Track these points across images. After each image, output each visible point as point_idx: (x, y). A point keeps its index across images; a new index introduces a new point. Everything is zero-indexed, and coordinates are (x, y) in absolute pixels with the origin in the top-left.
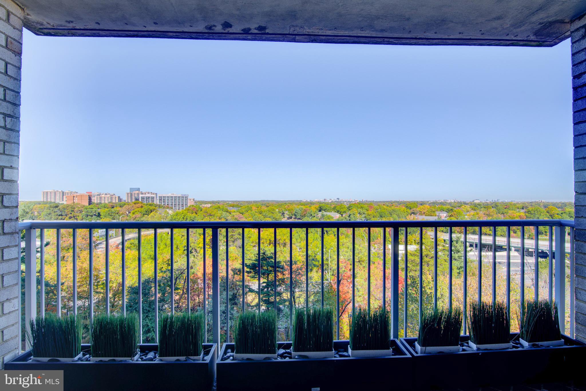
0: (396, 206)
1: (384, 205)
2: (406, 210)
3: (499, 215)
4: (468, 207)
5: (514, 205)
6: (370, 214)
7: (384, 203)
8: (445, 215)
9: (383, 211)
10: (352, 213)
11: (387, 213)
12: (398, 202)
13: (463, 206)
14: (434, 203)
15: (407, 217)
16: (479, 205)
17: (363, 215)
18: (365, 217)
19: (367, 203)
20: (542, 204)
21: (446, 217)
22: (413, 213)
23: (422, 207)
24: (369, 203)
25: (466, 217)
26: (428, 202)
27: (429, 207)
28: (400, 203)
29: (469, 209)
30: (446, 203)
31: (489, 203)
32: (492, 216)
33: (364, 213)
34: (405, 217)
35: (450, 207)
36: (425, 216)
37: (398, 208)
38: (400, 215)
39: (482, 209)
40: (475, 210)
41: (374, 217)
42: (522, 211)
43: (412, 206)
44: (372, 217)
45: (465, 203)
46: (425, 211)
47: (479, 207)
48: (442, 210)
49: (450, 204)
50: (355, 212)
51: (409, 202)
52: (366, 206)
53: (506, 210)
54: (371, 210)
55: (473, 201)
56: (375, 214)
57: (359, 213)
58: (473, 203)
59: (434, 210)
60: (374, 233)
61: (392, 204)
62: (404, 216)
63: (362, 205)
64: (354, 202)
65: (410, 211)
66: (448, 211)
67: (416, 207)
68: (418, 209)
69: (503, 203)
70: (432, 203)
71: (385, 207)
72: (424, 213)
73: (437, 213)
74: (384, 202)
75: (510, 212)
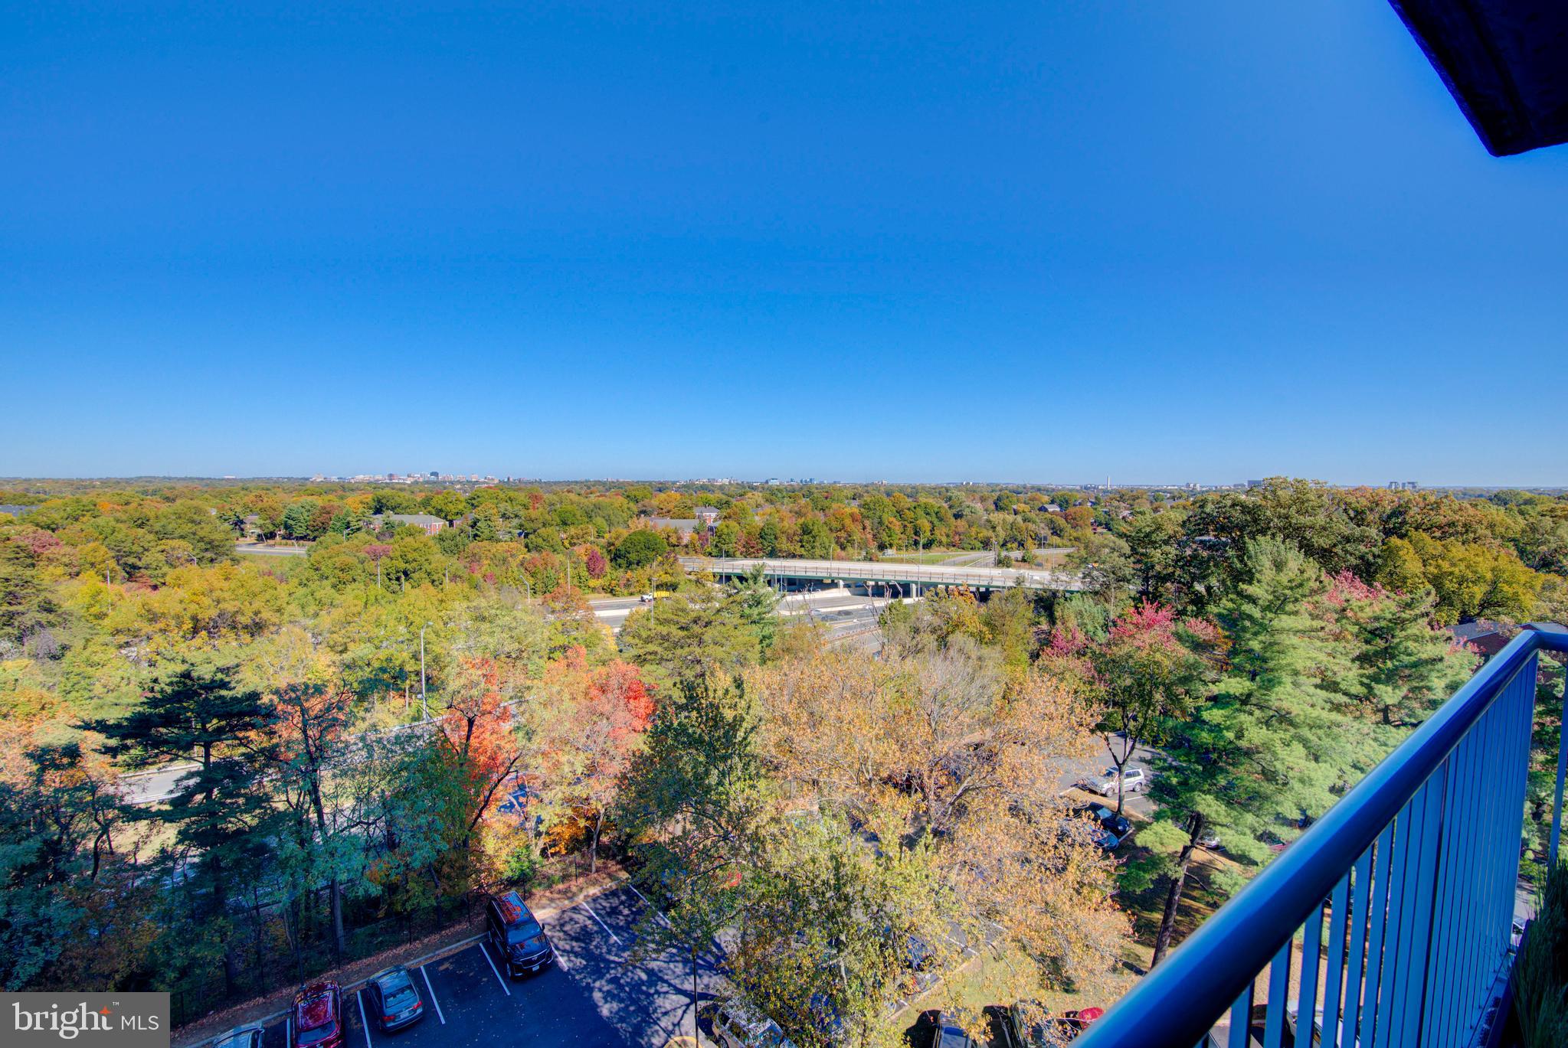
0: (601, 496)
1: (569, 492)
2: (626, 506)
3: (816, 512)
4: (758, 497)
5: (840, 490)
6: (533, 517)
7: (569, 486)
8: (713, 515)
9: (569, 508)
10: (481, 517)
11: (578, 514)
12: (604, 484)
13: (750, 495)
14: (688, 487)
15: (629, 523)
16: (779, 491)
17: (515, 522)
18: (521, 526)
19: (522, 486)
20: (882, 489)
21: (715, 520)
22: (644, 512)
23: (662, 496)
24: (529, 486)
25: (757, 518)
26: (674, 483)
27: (678, 496)
28: (608, 487)
29: (761, 501)
30: (713, 485)
31: (797, 488)
32: (805, 515)
33: (516, 516)
34: (625, 522)
35: (724, 497)
36: (672, 518)
37: (607, 500)
38: (612, 517)
39: (786, 500)
40: (772, 502)
41: (544, 525)
42: (855, 504)
43: (639, 494)
44: (540, 525)
45: (753, 488)
46: (670, 506)
47: (780, 495)
48: (707, 504)
49: (721, 488)
50: (491, 511)
51: (631, 484)
52: (522, 497)
53: (827, 503)
54: (537, 505)
55: (767, 482)
56: (547, 517)
57: (504, 516)
58: (766, 486)
59: (689, 503)
60: (549, 568)
61: (589, 488)
62: (621, 520)
63: (512, 494)
64: (484, 483)
65: (635, 508)
66: (720, 505)
67: (649, 496)
68: (655, 502)
69: (820, 487)
70: (684, 486)
71: (572, 496)
72: (669, 512)
73: (696, 511)
74: (568, 483)
75: (835, 506)
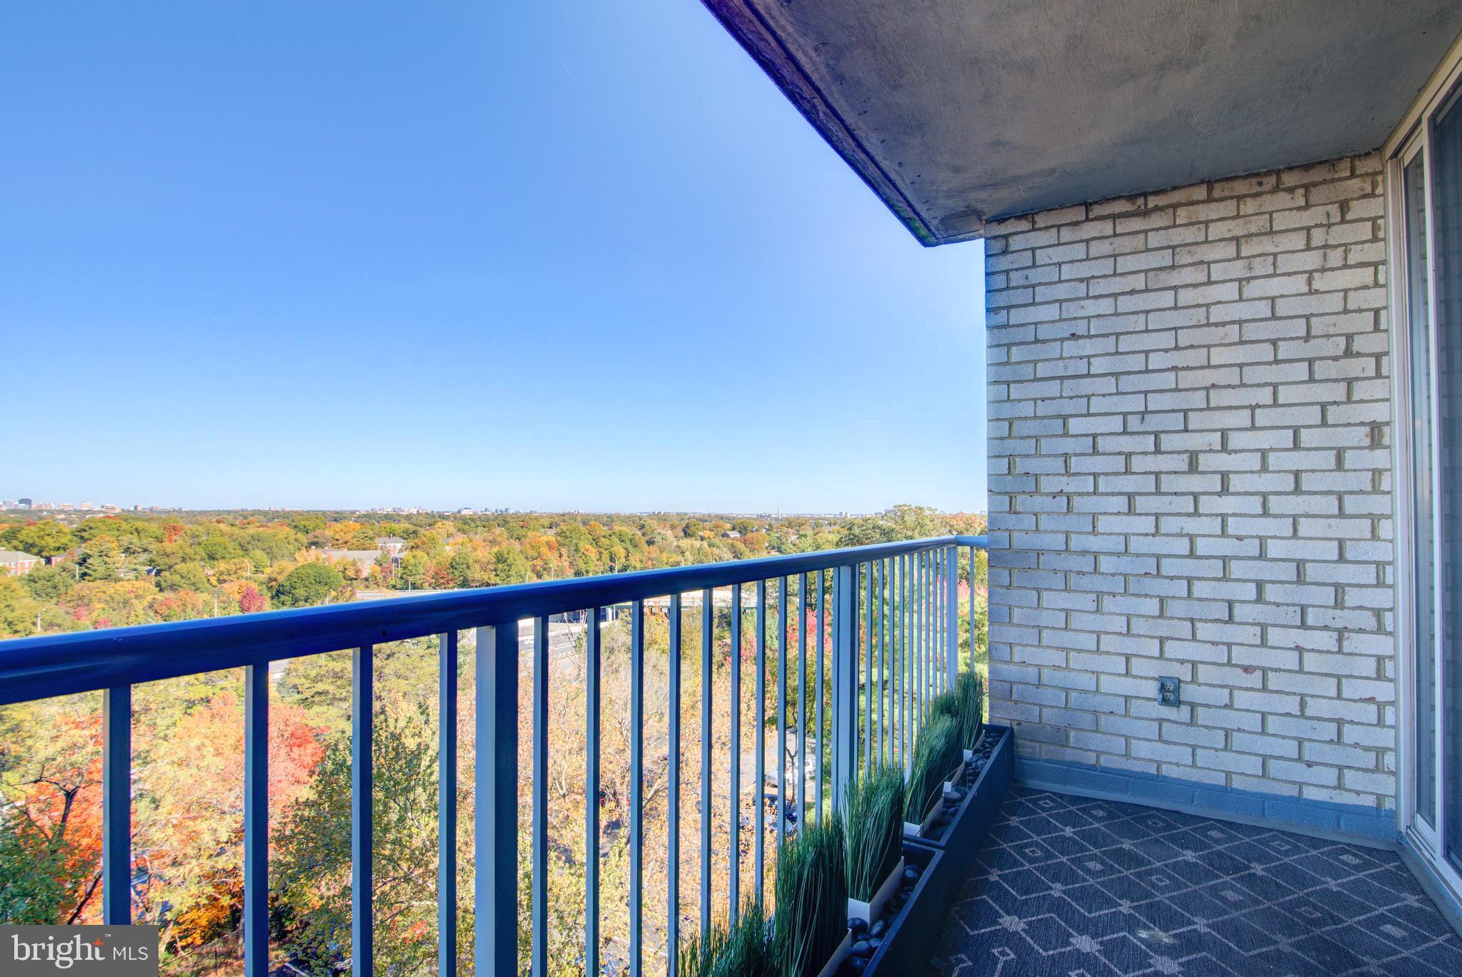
0: (261, 526)
1: (218, 522)
2: (293, 537)
3: (512, 541)
4: (450, 526)
5: (537, 519)
6: (169, 551)
7: (220, 517)
8: (399, 546)
9: (219, 540)
10: (95, 552)
11: (231, 546)
12: (265, 514)
13: (439, 524)
14: (368, 518)
15: (297, 555)
16: (473, 520)
17: (144, 557)
18: (151, 561)
19: (155, 515)
20: (579, 518)
21: (401, 551)
22: (316, 544)
23: (338, 526)
24: (164, 516)
25: (447, 548)
26: (353, 512)
27: (358, 526)
28: (271, 516)
29: (452, 530)
30: (398, 515)
31: (491, 517)
32: (499, 544)
33: (145, 550)
34: (292, 555)
35: (410, 526)
36: (349, 549)
37: (269, 531)
38: (275, 550)
39: (480, 529)
40: (464, 532)
41: (184, 560)
42: (551, 532)
43: (310, 525)
44: (178, 561)
45: (443, 517)
46: (348, 537)
47: (473, 524)
48: (391, 534)
49: (409, 517)
50: (109, 545)
51: (300, 514)
52: (154, 528)
53: (523, 532)
54: (174, 537)
55: (459, 512)
56: (189, 551)
57: (127, 550)
58: (458, 516)
59: (370, 533)
60: (188, 610)
61: (246, 518)
62: (286, 553)
63: (139, 524)
64: (100, 512)
65: (303, 538)
66: (406, 535)
67: (322, 525)
68: (329, 533)
69: (516, 516)
70: (365, 516)
71: (222, 526)
72: (346, 543)
73: (379, 542)
74: (218, 513)
75: (530, 534)
